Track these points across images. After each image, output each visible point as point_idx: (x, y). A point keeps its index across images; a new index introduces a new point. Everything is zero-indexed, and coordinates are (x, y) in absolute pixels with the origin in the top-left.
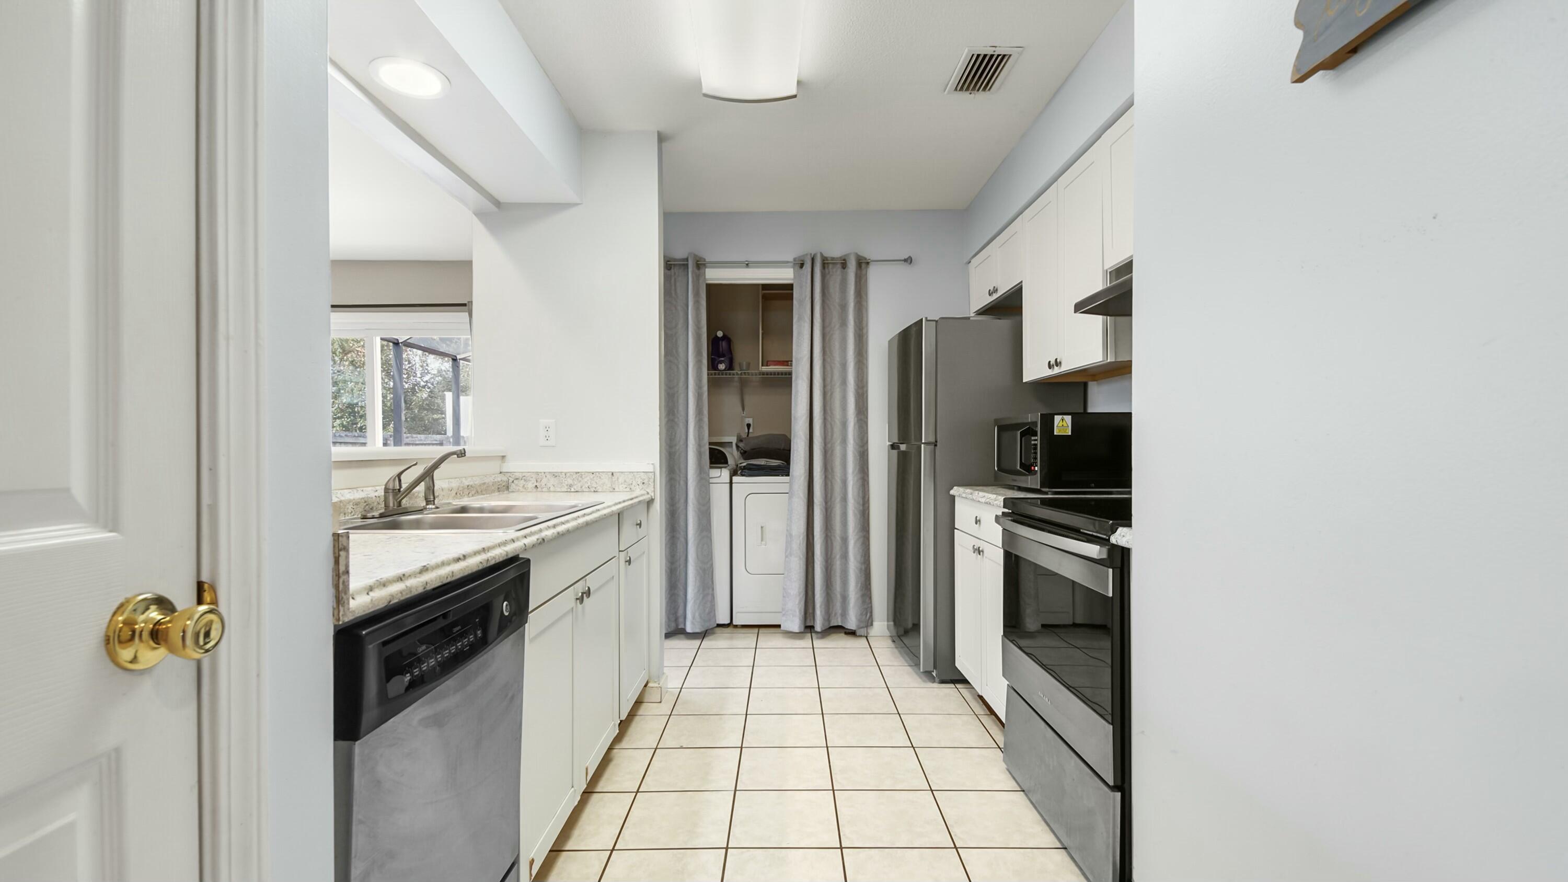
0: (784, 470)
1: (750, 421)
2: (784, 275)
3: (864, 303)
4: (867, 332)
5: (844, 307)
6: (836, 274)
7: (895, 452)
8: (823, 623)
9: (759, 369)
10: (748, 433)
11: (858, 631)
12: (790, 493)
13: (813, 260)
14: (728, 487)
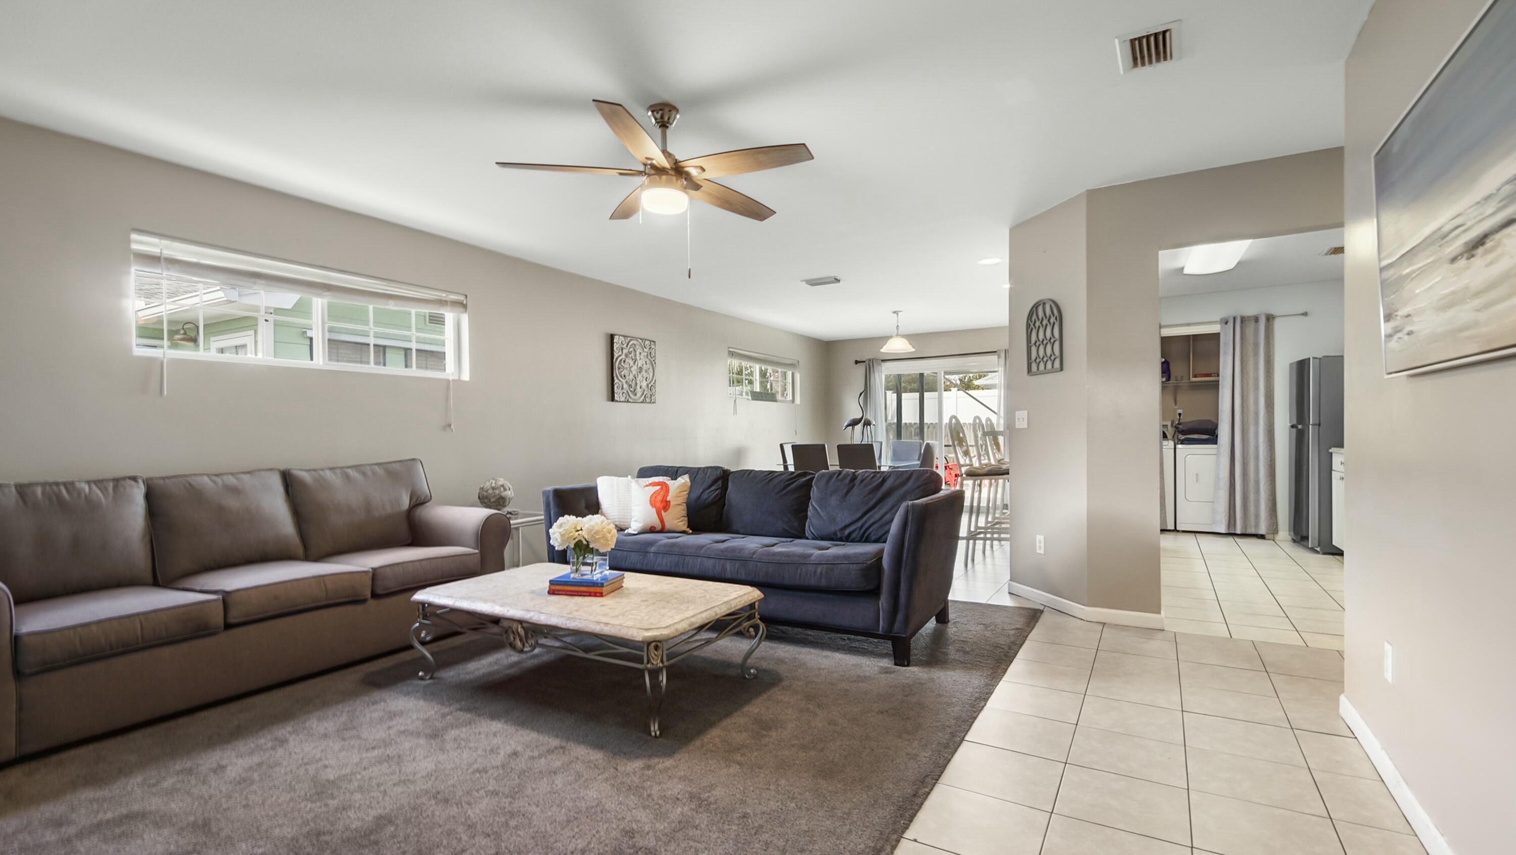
0: (1214, 441)
1: (1180, 411)
2: (1213, 329)
3: (1271, 342)
4: (1273, 359)
5: (1256, 345)
6: (1251, 328)
7: (1294, 430)
8: (1242, 530)
9: (1189, 379)
10: (1180, 419)
11: (1267, 537)
12: (1217, 455)
13: (1235, 319)
14: (1173, 450)
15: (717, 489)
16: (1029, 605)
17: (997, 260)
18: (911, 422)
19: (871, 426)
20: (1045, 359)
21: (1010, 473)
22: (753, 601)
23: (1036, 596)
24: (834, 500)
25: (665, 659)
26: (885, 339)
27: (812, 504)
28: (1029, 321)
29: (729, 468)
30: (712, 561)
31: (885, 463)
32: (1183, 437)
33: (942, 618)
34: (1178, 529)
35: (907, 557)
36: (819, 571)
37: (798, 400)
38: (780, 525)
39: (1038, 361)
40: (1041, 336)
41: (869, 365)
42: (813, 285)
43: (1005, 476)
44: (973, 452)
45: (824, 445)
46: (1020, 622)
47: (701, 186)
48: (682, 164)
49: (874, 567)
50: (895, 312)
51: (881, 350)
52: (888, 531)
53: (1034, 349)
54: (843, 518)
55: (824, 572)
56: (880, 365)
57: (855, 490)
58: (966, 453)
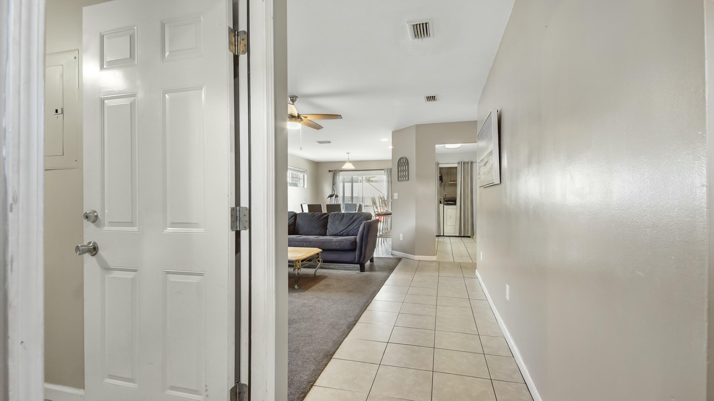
0: (455, 204)
1: (446, 194)
2: (455, 165)
4: (473, 177)
5: (468, 172)
6: (466, 165)
8: (463, 235)
9: (448, 182)
10: (446, 196)
11: (471, 237)
12: (456, 209)
13: (461, 162)
14: (443, 208)
15: (293, 220)
16: (398, 257)
17: (386, 140)
18: (348, 196)
19: (338, 197)
20: (403, 176)
21: (392, 214)
22: (319, 252)
23: (399, 254)
24: (337, 222)
25: (300, 266)
26: (344, 162)
27: (329, 224)
28: (398, 164)
29: (296, 212)
30: (298, 243)
31: (343, 211)
32: (446, 203)
33: (372, 260)
34: (444, 235)
35: (365, 238)
36: (336, 244)
37: (306, 186)
38: (318, 231)
39: (401, 177)
40: (402, 169)
41: (335, 173)
42: (320, 143)
43: (390, 215)
44: (379, 208)
45: (321, 205)
46: (395, 261)
47: (303, 120)
48: (300, 115)
49: (354, 243)
50: (347, 153)
51: (342, 168)
52: (359, 230)
53: (400, 173)
54: (341, 228)
55: (338, 244)
56: (339, 172)
57: (344, 219)
58: (377, 208)
